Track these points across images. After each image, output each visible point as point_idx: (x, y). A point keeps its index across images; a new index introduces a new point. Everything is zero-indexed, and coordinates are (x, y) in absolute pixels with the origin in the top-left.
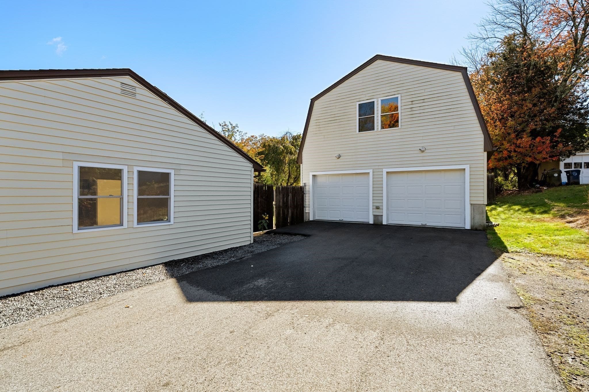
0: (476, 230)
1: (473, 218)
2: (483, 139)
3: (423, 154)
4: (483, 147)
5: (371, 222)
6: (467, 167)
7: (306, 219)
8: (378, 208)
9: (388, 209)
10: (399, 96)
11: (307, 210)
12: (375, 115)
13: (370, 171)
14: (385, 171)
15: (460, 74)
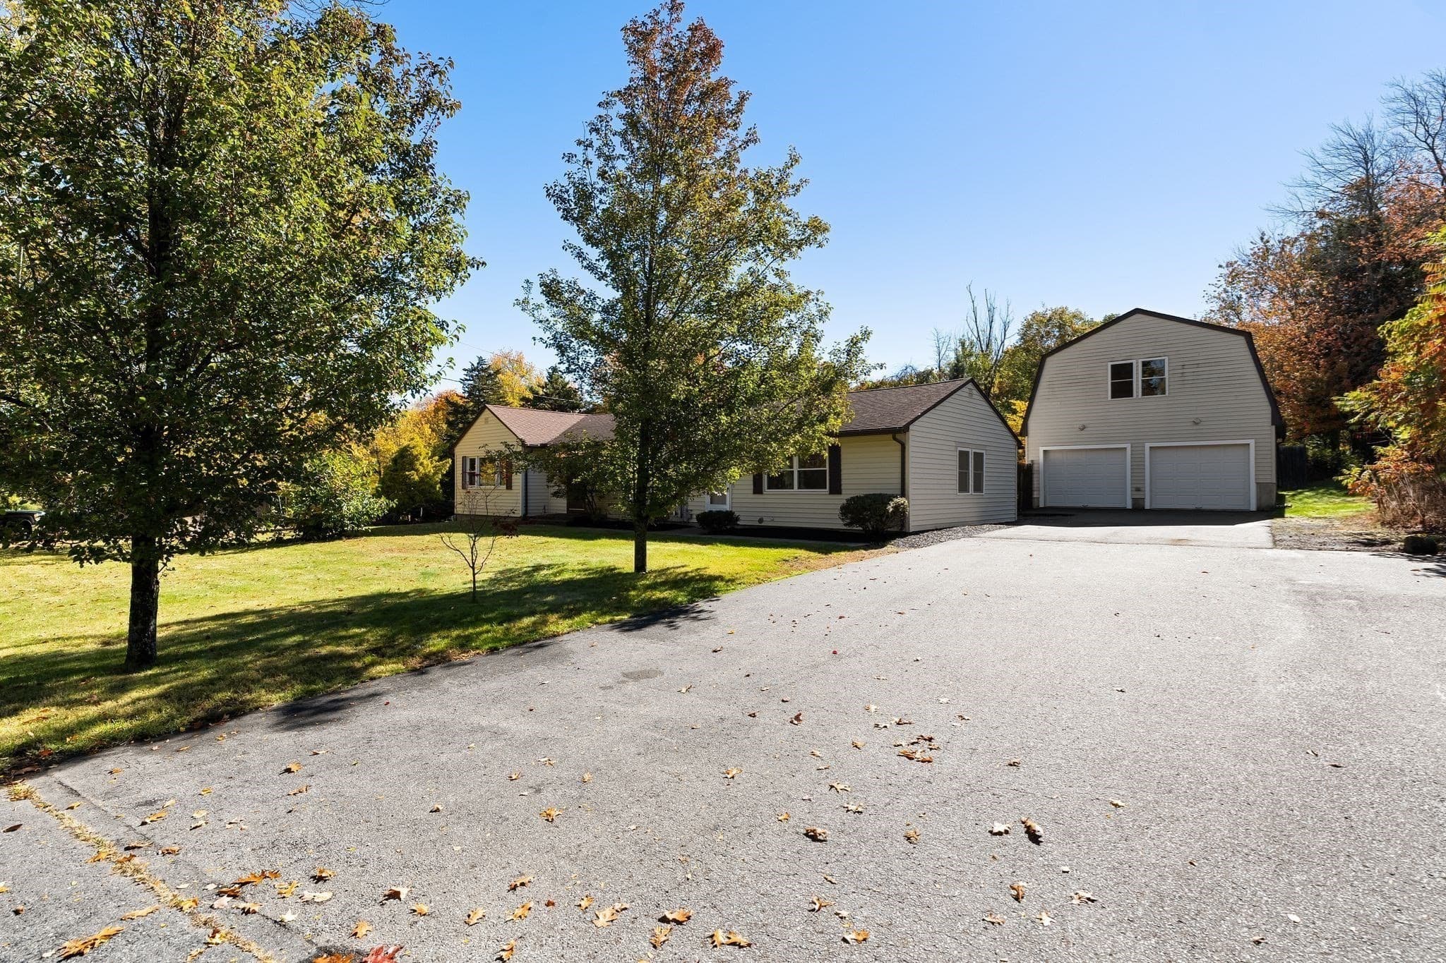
0: (1263, 511)
1: (1259, 499)
2: (1270, 412)
3: (1198, 427)
4: (1270, 420)
5: (1129, 506)
6: (1252, 442)
7: (1035, 505)
8: (1138, 490)
9: (1151, 491)
10: (1166, 358)
11: (1035, 495)
12: (1134, 380)
13: (1128, 446)
14: (1148, 445)
15: (1242, 338)
